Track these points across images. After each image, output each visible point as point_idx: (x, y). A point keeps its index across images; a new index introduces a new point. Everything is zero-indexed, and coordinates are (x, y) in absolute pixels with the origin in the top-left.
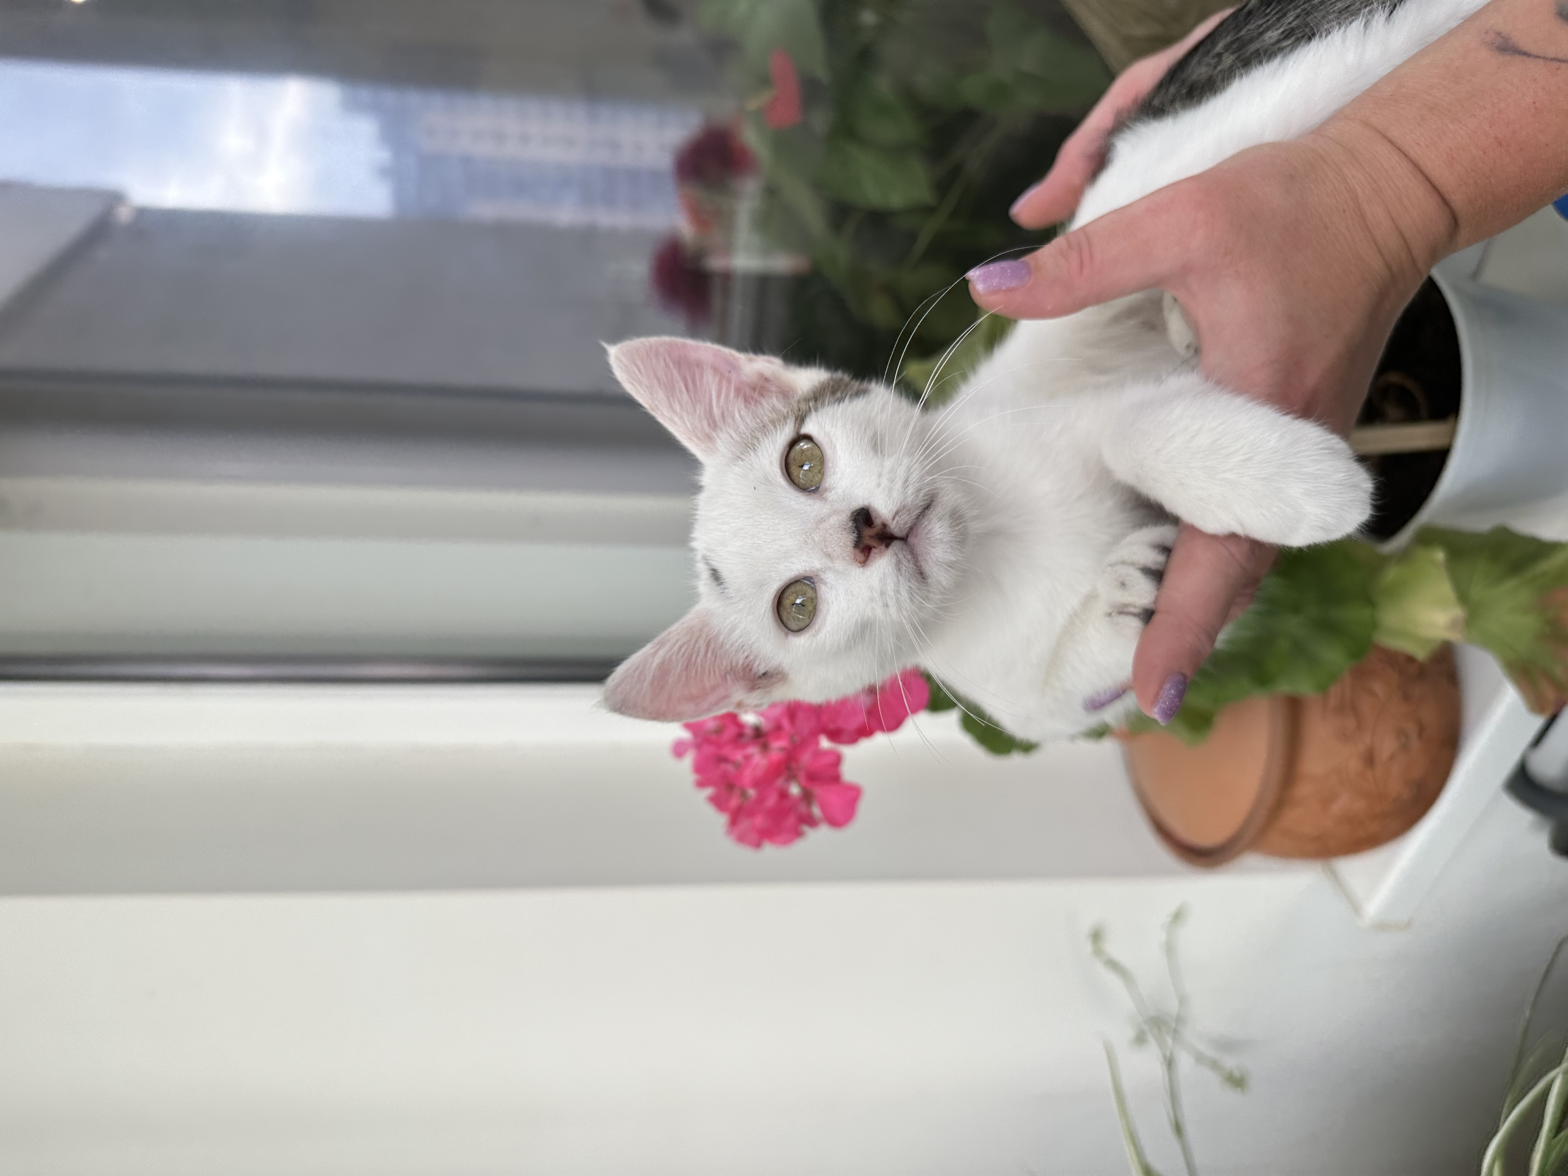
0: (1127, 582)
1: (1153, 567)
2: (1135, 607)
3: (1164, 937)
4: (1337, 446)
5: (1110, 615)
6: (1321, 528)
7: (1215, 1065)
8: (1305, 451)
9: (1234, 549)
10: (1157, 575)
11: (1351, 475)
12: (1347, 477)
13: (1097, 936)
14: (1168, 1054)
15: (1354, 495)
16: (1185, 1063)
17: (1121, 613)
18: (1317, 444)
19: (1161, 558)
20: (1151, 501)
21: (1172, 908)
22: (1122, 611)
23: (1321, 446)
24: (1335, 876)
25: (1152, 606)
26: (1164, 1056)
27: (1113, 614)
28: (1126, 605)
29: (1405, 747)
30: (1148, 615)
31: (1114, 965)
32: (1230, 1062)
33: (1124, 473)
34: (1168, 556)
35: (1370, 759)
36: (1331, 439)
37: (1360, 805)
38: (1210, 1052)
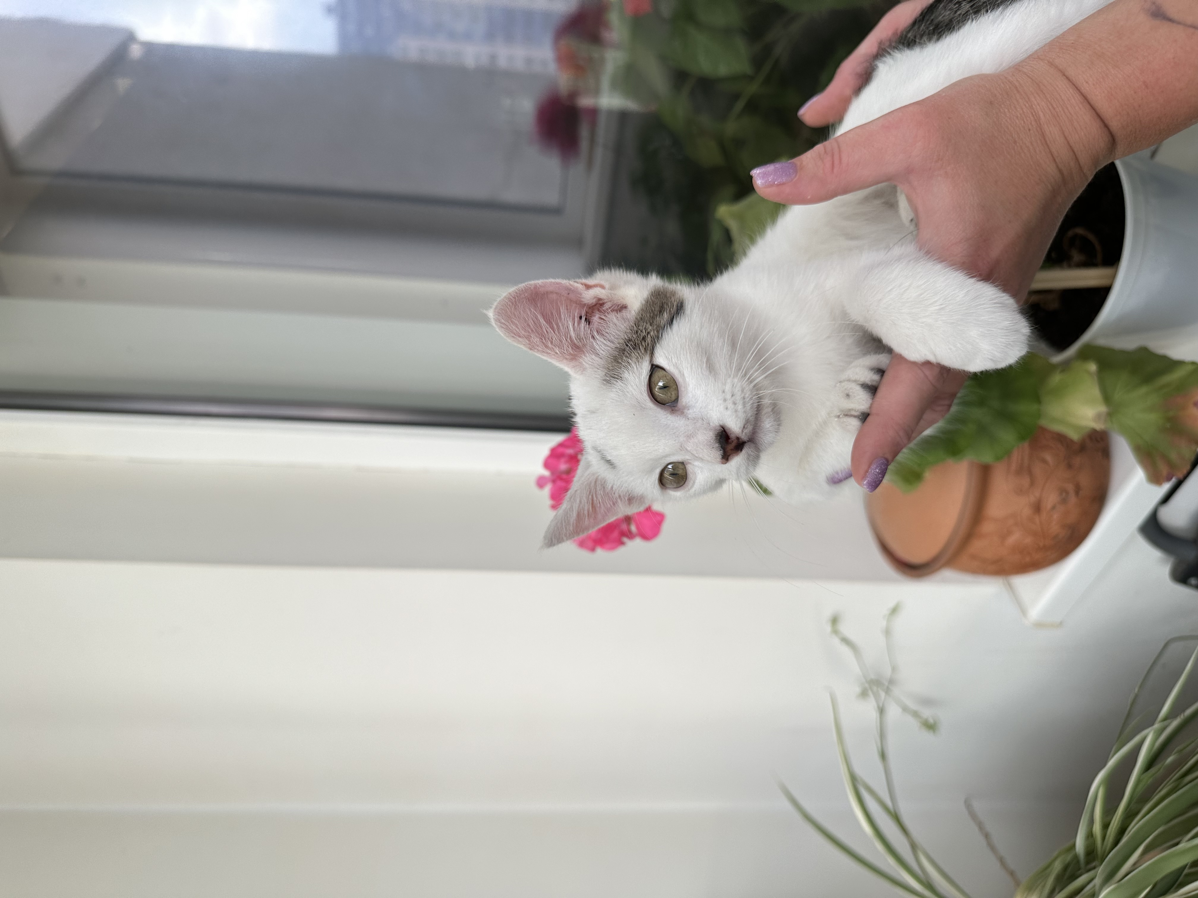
0: (851, 394)
1: (870, 383)
2: (855, 411)
3: (884, 623)
4: (1008, 302)
5: (839, 417)
6: (991, 359)
7: (915, 714)
8: (984, 304)
9: (928, 373)
10: (873, 389)
11: (1015, 323)
12: (1012, 324)
13: (835, 621)
14: (881, 705)
15: (1015, 337)
16: (893, 712)
17: (846, 415)
18: (993, 300)
19: (876, 377)
20: (874, 336)
21: (892, 605)
22: (847, 414)
23: (995, 301)
24: (1011, 588)
25: (868, 411)
26: (878, 707)
27: (841, 416)
28: (850, 410)
29: (1064, 501)
30: (864, 417)
31: (845, 641)
32: (927, 713)
33: (857, 316)
34: (882, 376)
35: (1037, 508)
36: (1003, 297)
37: (1028, 540)
38: (912, 705)
